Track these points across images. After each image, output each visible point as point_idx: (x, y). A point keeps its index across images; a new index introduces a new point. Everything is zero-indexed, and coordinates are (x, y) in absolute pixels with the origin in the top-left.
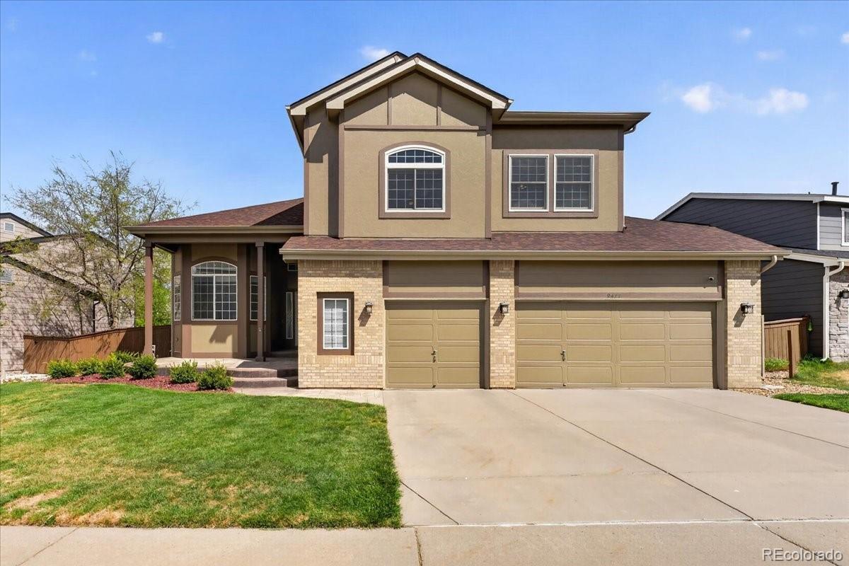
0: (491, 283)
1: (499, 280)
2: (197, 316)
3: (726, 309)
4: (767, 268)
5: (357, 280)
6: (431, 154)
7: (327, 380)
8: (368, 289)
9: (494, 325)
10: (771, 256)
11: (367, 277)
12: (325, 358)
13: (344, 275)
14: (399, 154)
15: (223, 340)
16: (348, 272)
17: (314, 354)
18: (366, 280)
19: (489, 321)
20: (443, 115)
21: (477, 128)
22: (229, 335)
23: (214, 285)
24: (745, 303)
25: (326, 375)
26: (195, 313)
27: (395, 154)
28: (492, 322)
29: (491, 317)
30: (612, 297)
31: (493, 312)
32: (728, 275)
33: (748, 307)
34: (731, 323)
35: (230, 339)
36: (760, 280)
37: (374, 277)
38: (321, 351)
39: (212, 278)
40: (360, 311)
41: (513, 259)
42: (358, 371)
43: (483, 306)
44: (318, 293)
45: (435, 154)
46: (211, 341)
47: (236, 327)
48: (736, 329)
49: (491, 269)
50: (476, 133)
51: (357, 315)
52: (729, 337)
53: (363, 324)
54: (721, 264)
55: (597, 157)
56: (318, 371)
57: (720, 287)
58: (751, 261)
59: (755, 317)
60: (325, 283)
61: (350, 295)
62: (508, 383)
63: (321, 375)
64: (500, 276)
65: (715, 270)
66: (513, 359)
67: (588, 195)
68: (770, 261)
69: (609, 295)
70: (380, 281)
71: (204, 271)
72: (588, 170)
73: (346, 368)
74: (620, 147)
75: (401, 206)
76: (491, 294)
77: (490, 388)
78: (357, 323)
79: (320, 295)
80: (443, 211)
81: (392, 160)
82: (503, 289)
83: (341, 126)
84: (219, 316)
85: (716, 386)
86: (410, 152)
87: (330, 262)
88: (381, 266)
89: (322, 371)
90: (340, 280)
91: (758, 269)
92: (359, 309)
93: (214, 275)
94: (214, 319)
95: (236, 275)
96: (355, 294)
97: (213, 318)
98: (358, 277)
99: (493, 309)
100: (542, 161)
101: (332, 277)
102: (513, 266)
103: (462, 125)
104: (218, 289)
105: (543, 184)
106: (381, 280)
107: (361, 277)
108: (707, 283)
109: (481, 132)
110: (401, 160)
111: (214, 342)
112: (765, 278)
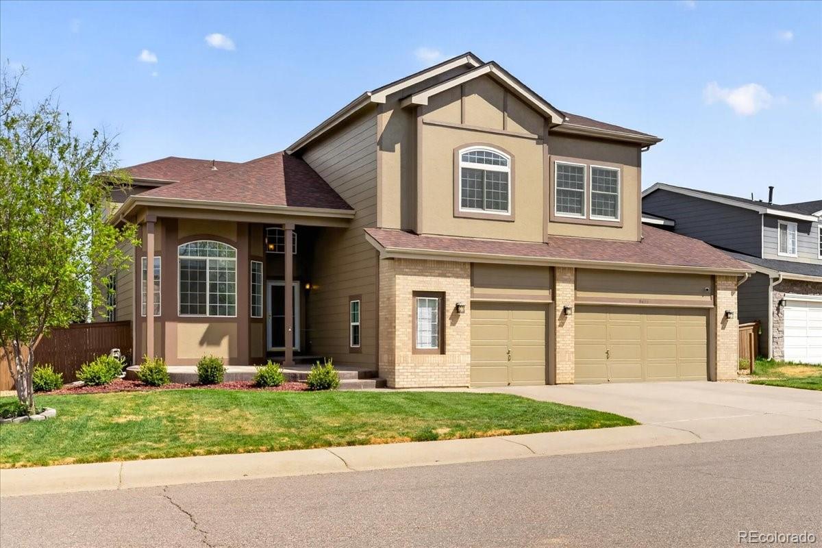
0: (557, 287)
1: (563, 284)
2: (183, 310)
3: (716, 315)
4: (741, 282)
5: (448, 279)
6: (498, 156)
7: (422, 379)
8: (458, 290)
9: (559, 326)
10: (744, 273)
11: (457, 277)
12: (420, 357)
13: (437, 274)
14: (471, 153)
15: (216, 343)
16: (441, 272)
17: (410, 353)
18: (456, 280)
19: (555, 322)
20: (509, 121)
21: (536, 137)
22: (224, 335)
23: (208, 271)
24: (728, 310)
25: (420, 374)
26: (182, 306)
27: (467, 154)
28: (558, 324)
29: (557, 319)
30: (643, 303)
31: (558, 314)
32: (718, 287)
33: (730, 313)
34: (719, 325)
35: (225, 342)
36: (736, 292)
37: (463, 278)
38: (415, 351)
39: (205, 261)
40: (451, 311)
41: (574, 266)
42: (449, 371)
43: (548, 308)
44: (414, 292)
45: (502, 158)
46: (201, 343)
47: (234, 326)
48: (722, 331)
49: (558, 274)
50: (535, 141)
51: (448, 314)
52: (718, 338)
53: (453, 324)
54: (713, 278)
55: (622, 171)
56: (413, 371)
57: (712, 296)
58: (731, 276)
59: (734, 321)
60: (420, 282)
61: (442, 295)
62: (570, 379)
63: (415, 374)
64: (565, 281)
65: (709, 282)
66: (572, 357)
67: (615, 207)
68: (743, 277)
69: (640, 301)
70: (468, 282)
71: (194, 253)
72: (615, 182)
73: (438, 367)
74: (639, 165)
75: (471, 206)
76: (557, 298)
77: (556, 384)
78: (448, 322)
79: (416, 294)
80: (509, 214)
81: (465, 159)
82: (566, 293)
83: (420, 119)
84: (213, 311)
85: (709, 379)
86: (480, 153)
87: (425, 261)
88: (469, 266)
89: (417, 371)
90: (434, 279)
91: (735, 283)
92: (450, 308)
93: (208, 258)
94: (208, 315)
95: (236, 259)
96: (447, 294)
97: (205, 313)
98: (449, 277)
99: (558, 310)
100: (581, 170)
101: (427, 276)
102: (574, 272)
103: (525, 132)
104: (213, 277)
105: (581, 192)
106: (469, 280)
107: (452, 277)
108: (703, 293)
109: (540, 140)
110: (473, 161)
111: (205, 345)
112: (740, 289)
